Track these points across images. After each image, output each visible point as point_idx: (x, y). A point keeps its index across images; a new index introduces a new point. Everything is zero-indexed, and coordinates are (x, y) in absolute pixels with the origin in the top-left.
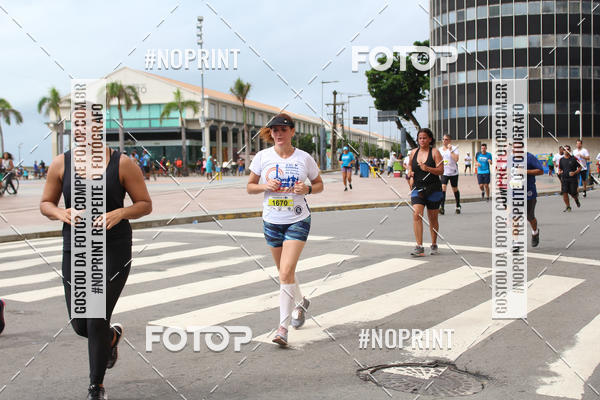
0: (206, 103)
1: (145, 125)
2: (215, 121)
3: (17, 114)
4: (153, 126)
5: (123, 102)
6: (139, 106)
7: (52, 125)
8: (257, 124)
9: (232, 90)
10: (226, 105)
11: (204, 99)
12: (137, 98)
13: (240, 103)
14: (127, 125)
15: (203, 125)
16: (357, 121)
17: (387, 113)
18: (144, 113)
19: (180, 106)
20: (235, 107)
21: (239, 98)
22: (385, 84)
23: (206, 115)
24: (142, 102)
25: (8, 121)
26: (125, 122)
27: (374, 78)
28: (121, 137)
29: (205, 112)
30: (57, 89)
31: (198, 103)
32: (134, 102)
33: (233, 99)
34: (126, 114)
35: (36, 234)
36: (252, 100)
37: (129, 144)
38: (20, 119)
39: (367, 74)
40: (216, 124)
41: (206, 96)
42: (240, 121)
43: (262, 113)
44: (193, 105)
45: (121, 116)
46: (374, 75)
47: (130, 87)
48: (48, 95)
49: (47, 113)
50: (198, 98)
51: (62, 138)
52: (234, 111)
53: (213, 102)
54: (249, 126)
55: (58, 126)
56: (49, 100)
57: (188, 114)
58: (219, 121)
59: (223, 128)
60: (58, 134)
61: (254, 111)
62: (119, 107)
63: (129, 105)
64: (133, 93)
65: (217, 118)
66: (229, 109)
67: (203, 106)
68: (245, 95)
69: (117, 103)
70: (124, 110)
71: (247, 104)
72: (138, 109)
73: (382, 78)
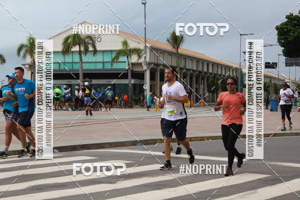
0: (148, 50)
1: (100, 66)
2: (154, 64)
3: (1, 56)
4: (105, 68)
5: (82, 49)
6: (95, 52)
7: (27, 66)
8: (187, 67)
9: (168, 40)
10: (163, 52)
11: (146, 47)
12: (94, 46)
13: (174, 51)
14: (86, 66)
15: (145, 68)
16: (268, 66)
17: (293, 60)
18: (99, 58)
19: (128, 52)
20: (170, 54)
21: (174, 47)
22: (292, 36)
23: (148, 60)
24: (98, 49)
26: (84, 64)
27: (282, 31)
28: (81, 76)
29: (147, 57)
31: (142, 50)
32: (91, 49)
33: (169, 47)
34: (85, 58)
35: (15, 151)
36: (184, 48)
38: (3, 61)
39: (277, 28)
40: (155, 67)
41: (148, 45)
42: (174, 64)
43: (192, 58)
44: (137, 52)
45: (81, 59)
46: (283, 29)
47: (89, 37)
49: (25, 56)
50: (141, 47)
52: (170, 57)
53: (153, 49)
54: (181, 69)
55: (32, 66)
56: (26, 46)
57: (134, 59)
58: (157, 65)
59: (161, 70)
60: (32, 73)
61: (186, 57)
62: (80, 52)
63: (87, 51)
64: (91, 42)
65: (156, 62)
66: (166, 55)
67: (145, 52)
68: (179, 44)
69: (78, 50)
70: (83, 56)
71: (180, 51)
72: (94, 55)
73: (289, 31)
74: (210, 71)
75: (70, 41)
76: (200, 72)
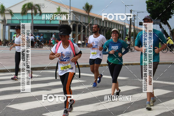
0: (72, 13)
1: (43, 22)
2: (76, 22)
4: (47, 23)
5: (33, 12)
6: (41, 14)
7: (1, 21)
9: (83, 8)
10: (80, 14)
12: (40, 10)
13: (87, 14)
15: (70, 23)
16: (141, 24)
17: (155, 21)
20: (85, 16)
21: (87, 12)
23: (71, 19)
24: (42, 12)
26: (34, 21)
27: (150, 4)
30: (4, 5)
32: (38, 12)
33: (84, 12)
34: (35, 18)
36: (93, 13)
37: (35, 31)
39: (147, 2)
41: (72, 10)
42: (87, 22)
45: (32, 18)
47: (37, 5)
50: (68, 12)
51: (5, 27)
52: (84, 17)
53: (75, 13)
54: (91, 25)
55: (4, 21)
58: (77, 22)
60: (4, 25)
61: (93, 18)
62: (32, 14)
63: (36, 13)
64: (38, 8)
65: (76, 20)
66: (82, 16)
67: (70, 15)
68: (90, 11)
69: (31, 12)
70: (34, 16)
71: (90, 14)
73: (153, 4)
74: (108, 26)
75: (26, 7)
76: (102, 27)
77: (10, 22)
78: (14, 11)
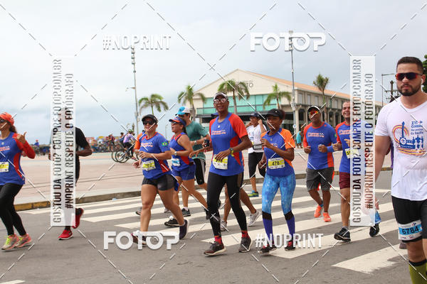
0: (296, 93)
1: (252, 110)
2: (302, 105)
3: (164, 104)
4: (258, 110)
5: (236, 94)
6: (248, 96)
8: (333, 107)
9: (314, 83)
10: (310, 94)
11: (294, 90)
12: (247, 91)
13: (321, 92)
14: (240, 110)
15: (294, 109)
18: (251, 102)
19: (278, 96)
20: (317, 95)
21: (320, 89)
23: (296, 102)
24: (250, 93)
25: (159, 110)
26: (238, 108)
29: (296, 99)
30: (191, 86)
31: (290, 93)
32: (245, 94)
33: (316, 90)
34: (239, 103)
36: (330, 90)
38: (166, 108)
40: (303, 108)
41: (296, 88)
43: (337, 99)
44: (287, 95)
45: (235, 104)
47: (242, 83)
48: (185, 90)
49: (184, 102)
50: (290, 90)
52: (316, 98)
53: (301, 92)
54: (327, 109)
56: (186, 94)
57: (284, 101)
58: (306, 106)
61: (331, 98)
62: (234, 97)
63: (240, 97)
64: (244, 87)
66: (313, 96)
67: (294, 95)
68: (324, 86)
69: (232, 95)
70: (237, 100)
71: (326, 92)
72: (247, 98)
75: (224, 87)
77: (201, 112)
78: (206, 96)
